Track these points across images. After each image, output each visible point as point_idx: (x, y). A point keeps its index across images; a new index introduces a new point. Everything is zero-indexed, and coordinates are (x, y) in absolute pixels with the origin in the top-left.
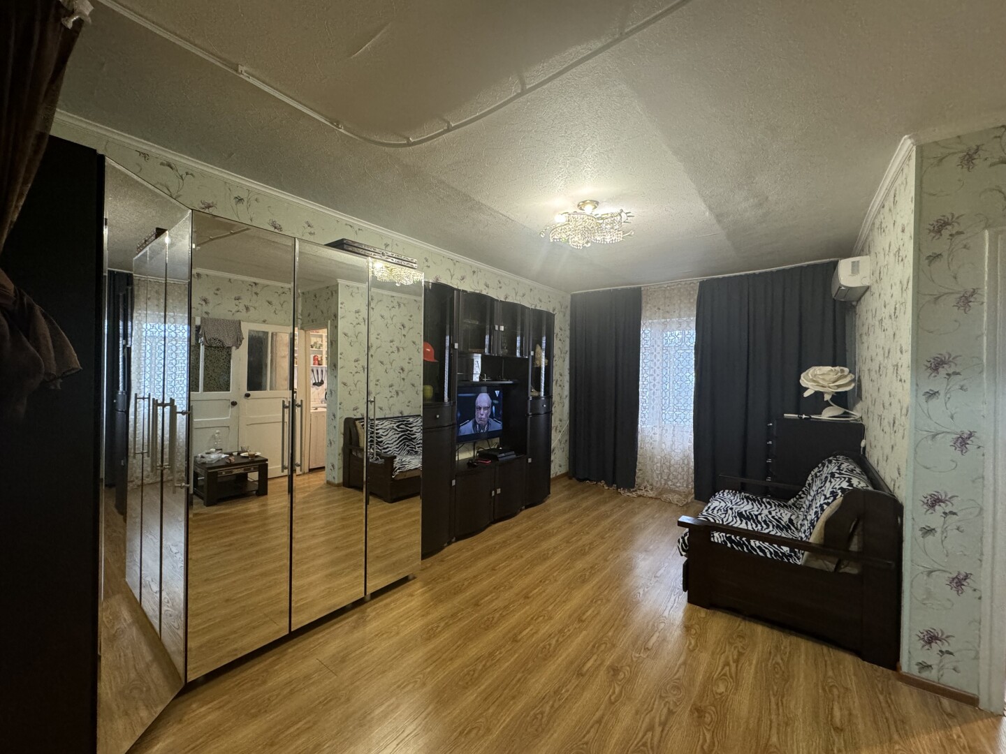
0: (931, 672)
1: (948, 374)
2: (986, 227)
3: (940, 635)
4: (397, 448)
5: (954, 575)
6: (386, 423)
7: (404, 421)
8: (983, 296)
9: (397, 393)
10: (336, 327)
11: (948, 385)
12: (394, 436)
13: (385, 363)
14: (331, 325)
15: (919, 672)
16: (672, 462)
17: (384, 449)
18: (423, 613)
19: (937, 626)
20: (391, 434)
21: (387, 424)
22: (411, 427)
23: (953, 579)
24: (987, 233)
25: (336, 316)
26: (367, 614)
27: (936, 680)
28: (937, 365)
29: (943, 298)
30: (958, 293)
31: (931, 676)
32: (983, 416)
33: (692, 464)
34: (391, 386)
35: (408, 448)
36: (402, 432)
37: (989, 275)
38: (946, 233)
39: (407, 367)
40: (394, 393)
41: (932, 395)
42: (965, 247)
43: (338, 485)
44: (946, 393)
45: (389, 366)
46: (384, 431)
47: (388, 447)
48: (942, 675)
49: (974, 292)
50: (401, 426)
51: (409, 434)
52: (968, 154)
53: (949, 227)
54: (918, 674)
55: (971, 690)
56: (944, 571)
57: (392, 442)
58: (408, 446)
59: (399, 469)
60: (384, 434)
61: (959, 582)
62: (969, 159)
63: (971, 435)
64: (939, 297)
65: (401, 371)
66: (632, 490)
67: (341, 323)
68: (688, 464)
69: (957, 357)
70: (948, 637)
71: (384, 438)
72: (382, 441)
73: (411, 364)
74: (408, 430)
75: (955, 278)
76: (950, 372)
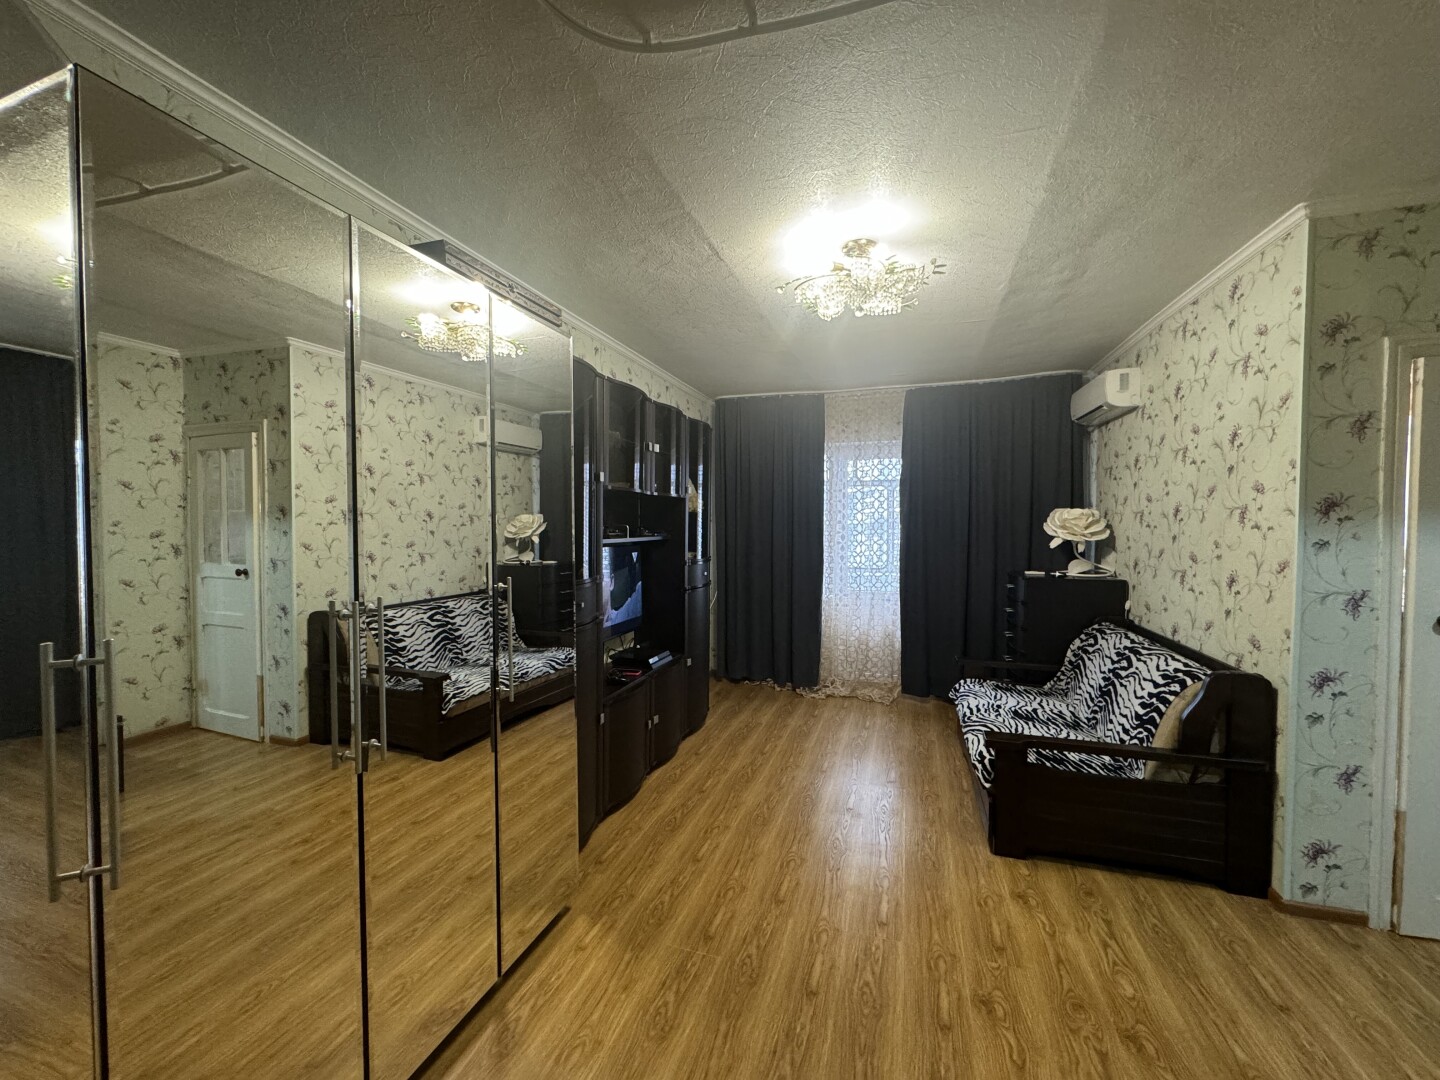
0: (1315, 894)
1: (1340, 520)
2: (1385, 334)
3: (1327, 846)
4: (432, 657)
5: (1343, 769)
6: (409, 614)
7: (440, 607)
8: (1379, 420)
9: (422, 559)
10: (286, 434)
11: (1339, 532)
12: (425, 636)
13: (397, 503)
14: (271, 429)
15: (1303, 897)
16: (871, 644)
17: (410, 660)
18: (623, 982)
19: (1322, 836)
20: (419, 632)
21: (411, 615)
22: (453, 618)
23: (1342, 775)
24: (1386, 342)
25: (283, 412)
26: (512, 1016)
27: (1321, 904)
28: (1328, 507)
29: (1337, 421)
30: (1352, 415)
31: (1315, 900)
32: (1378, 572)
33: (898, 645)
34: (410, 545)
35: (451, 655)
36: (439, 626)
37: (1388, 393)
38: (1340, 338)
39: (437, 512)
40: (416, 558)
41: (1322, 545)
42: (1361, 357)
43: (301, 743)
44: (1337, 544)
45: (406, 510)
46: (407, 627)
47: (416, 657)
48: (1328, 896)
49: (1370, 416)
50: (437, 617)
51: (450, 629)
52: (1366, 238)
53: (1344, 331)
54: (1302, 900)
55: (1358, 907)
56: (1333, 767)
57: (422, 647)
58: (450, 650)
59: (454, 696)
60: (409, 634)
61: (1347, 778)
62: (1368, 244)
63: (1363, 596)
64: (1331, 421)
65: (428, 519)
66: (815, 688)
67: (296, 427)
68: (893, 646)
69: (1349, 497)
70: (1335, 848)
71: (408, 640)
72: (405, 648)
73: (443, 506)
74: (448, 623)
75: (1350, 397)
76: (1342, 517)
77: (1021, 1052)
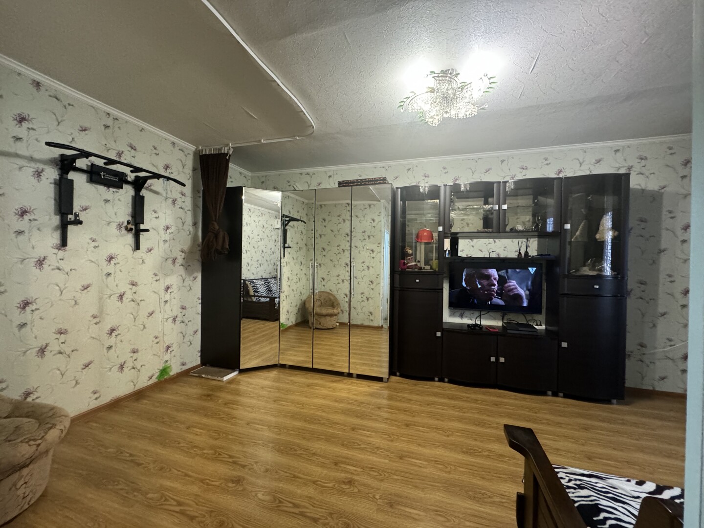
77: (208, 484)
